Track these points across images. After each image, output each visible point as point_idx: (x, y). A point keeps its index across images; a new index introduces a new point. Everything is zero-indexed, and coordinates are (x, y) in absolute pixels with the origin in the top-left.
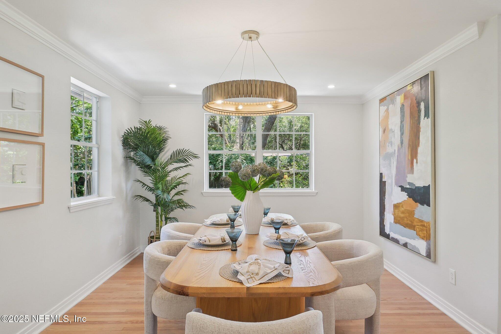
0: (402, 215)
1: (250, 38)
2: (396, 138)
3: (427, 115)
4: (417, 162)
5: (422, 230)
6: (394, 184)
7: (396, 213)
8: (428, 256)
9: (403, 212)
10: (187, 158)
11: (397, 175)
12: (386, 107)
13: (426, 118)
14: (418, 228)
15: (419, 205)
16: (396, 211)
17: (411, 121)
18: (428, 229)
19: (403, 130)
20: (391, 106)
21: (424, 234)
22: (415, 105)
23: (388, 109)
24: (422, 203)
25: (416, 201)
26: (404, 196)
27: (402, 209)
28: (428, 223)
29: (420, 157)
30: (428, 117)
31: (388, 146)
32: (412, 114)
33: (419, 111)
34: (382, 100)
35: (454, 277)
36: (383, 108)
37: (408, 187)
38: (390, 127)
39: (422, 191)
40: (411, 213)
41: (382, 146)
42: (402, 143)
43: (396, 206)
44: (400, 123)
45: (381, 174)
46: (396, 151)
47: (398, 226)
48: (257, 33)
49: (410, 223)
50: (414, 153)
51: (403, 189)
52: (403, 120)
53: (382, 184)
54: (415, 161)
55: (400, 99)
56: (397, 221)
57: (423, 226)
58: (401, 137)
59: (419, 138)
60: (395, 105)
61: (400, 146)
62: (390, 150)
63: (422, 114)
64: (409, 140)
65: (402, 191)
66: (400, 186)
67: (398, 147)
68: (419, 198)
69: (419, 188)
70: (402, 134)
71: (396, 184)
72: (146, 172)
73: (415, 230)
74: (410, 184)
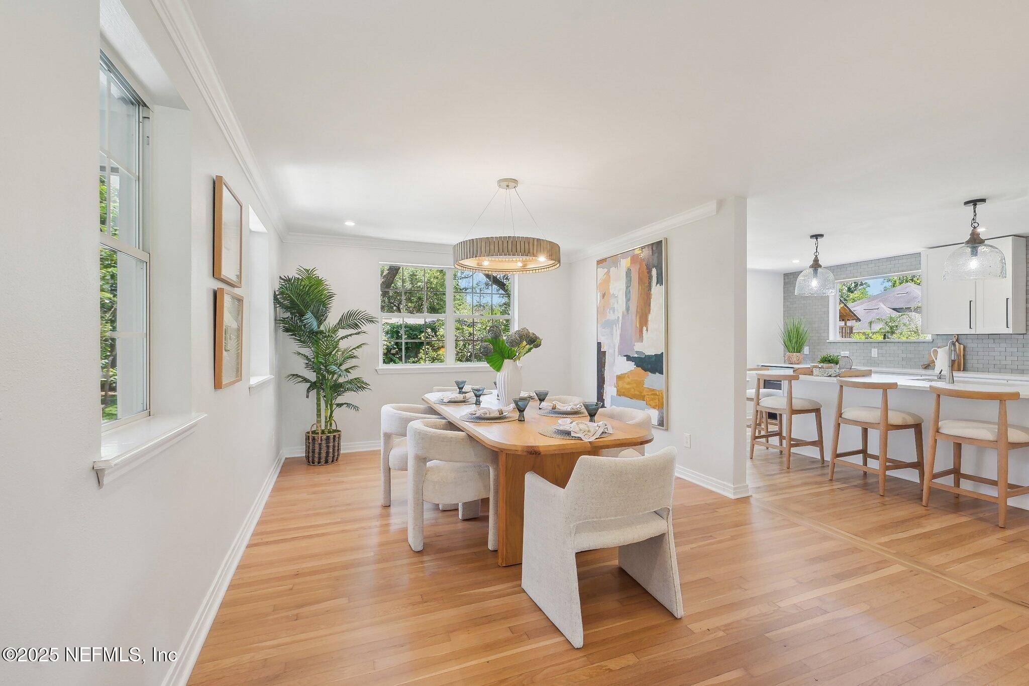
0: (628, 386)
1: (508, 186)
2: (619, 304)
3: (660, 281)
4: (647, 330)
5: (652, 399)
6: (617, 353)
7: (620, 385)
8: (661, 423)
9: (629, 383)
10: (359, 322)
11: (621, 344)
12: (606, 270)
13: (659, 285)
14: (648, 397)
15: (650, 373)
16: (620, 382)
17: (640, 286)
18: (660, 397)
19: (630, 296)
20: (613, 269)
21: (656, 403)
22: (646, 271)
23: (608, 272)
24: (653, 371)
25: (645, 370)
26: (631, 366)
27: (628, 380)
28: (661, 391)
29: (650, 324)
30: (661, 284)
31: (609, 312)
32: (640, 280)
33: (650, 278)
34: (600, 262)
35: (689, 441)
36: (602, 271)
37: (636, 356)
38: (611, 292)
39: (653, 359)
40: (640, 383)
41: (601, 311)
42: (628, 309)
43: (619, 378)
44: (625, 288)
45: (599, 344)
46: (621, 318)
47: (623, 398)
48: (515, 181)
49: (638, 393)
50: (643, 319)
51: (629, 358)
52: (629, 285)
53: (601, 356)
54: (645, 328)
55: (625, 263)
56: (620, 393)
57: (656, 394)
58: (626, 303)
59: (649, 305)
60: (619, 268)
61: (626, 313)
62: (611, 316)
63: (653, 280)
64: (637, 307)
65: (627, 360)
66: (624, 356)
67: (623, 313)
68: (649, 366)
69: (649, 357)
70: (628, 300)
71: (620, 353)
72: (301, 342)
73: (644, 401)
74: (637, 352)
